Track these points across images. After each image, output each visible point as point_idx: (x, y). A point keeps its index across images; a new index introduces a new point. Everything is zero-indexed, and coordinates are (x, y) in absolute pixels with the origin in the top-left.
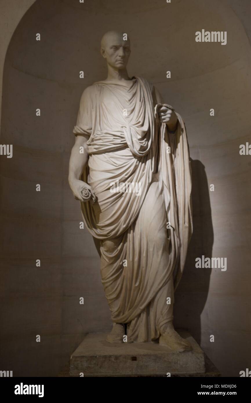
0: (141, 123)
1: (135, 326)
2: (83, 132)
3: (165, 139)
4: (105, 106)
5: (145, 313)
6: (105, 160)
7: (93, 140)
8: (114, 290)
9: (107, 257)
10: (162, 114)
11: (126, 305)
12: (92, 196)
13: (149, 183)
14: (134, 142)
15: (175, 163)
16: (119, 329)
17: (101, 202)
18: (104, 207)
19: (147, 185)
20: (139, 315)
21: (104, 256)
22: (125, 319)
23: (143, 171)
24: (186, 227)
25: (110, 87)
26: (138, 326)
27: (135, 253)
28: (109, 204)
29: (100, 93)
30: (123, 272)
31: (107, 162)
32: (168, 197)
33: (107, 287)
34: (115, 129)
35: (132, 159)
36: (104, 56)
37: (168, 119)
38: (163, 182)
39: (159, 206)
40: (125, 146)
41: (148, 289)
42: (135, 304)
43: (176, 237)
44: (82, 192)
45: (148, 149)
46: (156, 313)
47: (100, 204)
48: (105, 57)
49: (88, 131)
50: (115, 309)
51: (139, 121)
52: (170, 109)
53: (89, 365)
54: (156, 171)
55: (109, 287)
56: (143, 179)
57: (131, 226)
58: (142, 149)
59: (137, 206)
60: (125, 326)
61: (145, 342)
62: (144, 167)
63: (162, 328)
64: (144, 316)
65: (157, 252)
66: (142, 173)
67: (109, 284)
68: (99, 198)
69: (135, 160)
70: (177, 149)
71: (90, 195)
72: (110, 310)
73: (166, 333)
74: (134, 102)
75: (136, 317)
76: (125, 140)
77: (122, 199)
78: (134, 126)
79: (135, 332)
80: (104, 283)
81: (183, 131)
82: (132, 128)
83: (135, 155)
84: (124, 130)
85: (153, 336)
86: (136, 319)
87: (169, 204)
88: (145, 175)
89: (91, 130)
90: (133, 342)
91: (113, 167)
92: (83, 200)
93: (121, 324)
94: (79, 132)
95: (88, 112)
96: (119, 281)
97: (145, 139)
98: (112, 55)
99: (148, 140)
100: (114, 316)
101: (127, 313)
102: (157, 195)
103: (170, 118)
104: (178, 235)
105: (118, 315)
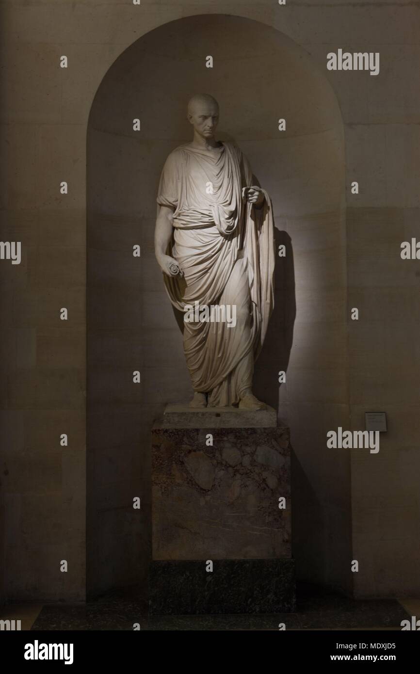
0: (228, 202)
1: (217, 392)
2: (169, 204)
3: (251, 216)
4: (192, 178)
5: (227, 381)
6: (193, 236)
7: (179, 215)
8: (197, 361)
9: (191, 329)
10: (250, 195)
11: (208, 374)
12: (180, 272)
13: (234, 261)
14: (222, 222)
15: (260, 239)
16: (200, 397)
17: (187, 277)
18: (190, 282)
19: (232, 263)
20: (221, 383)
21: (188, 329)
22: (207, 387)
23: (229, 248)
24: (267, 303)
25: (197, 156)
26: (219, 393)
27: (219, 326)
28: (195, 279)
29: (187, 162)
30: (206, 343)
31: (195, 238)
32: (252, 275)
33: (190, 358)
34: (203, 208)
35: (219, 236)
36: (191, 121)
37: (255, 201)
38: (247, 259)
39: (243, 284)
40: (213, 224)
41: (230, 359)
42: (218, 373)
43: (258, 313)
44: (170, 268)
45: (234, 228)
46: (237, 380)
47: (186, 279)
48: (192, 123)
49: (174, 203)
50: (197, 378)
51: (226, 200)
52: (257, 191)
53: (180, 420)
54: (242, 248)
55: (192, 359)
56: (229, 257)
57: (215, 301)
58: (229, 228)
59: (222, 284)
60: (207, 394)
61: (226, 406)
62: (230, 245)
63: (242, 393)
64: (225, 384)
65: (240, 326)
66: (228, 250)
67: (192, 355)
68: (185, 273)
69: (221, 238)
70: (263, 226)
71: (178, 272)
72: (192, 380)
73: (245, 397)
74: (222, 177)
75: (218, 385)
76: (213, 219)
77: (208, 274)
78: (221, 205)
79: (217, 398)
80: (186, 355)
81: (269, 209)
82: (219, 207)
83: (221, 234)
84: (212, 208)
85: (233, 401)
86: (218, 387)
87: (253, 281)
88: (231, 252)
89: (177, 202)
90: (215, 406)
91: (200, 244)
92: (171, 276)
93: (202, 393)
94: (164, 203)
95: (173, 182)
96: (201, 352)
97: (232, 218)
98: (200, 124)
99: (235, 219)
100: (195, 386)
101: (208, 382)
102: (242, 273)
103: (257, 199)
104: (259, 310)
105: (200, 385)
